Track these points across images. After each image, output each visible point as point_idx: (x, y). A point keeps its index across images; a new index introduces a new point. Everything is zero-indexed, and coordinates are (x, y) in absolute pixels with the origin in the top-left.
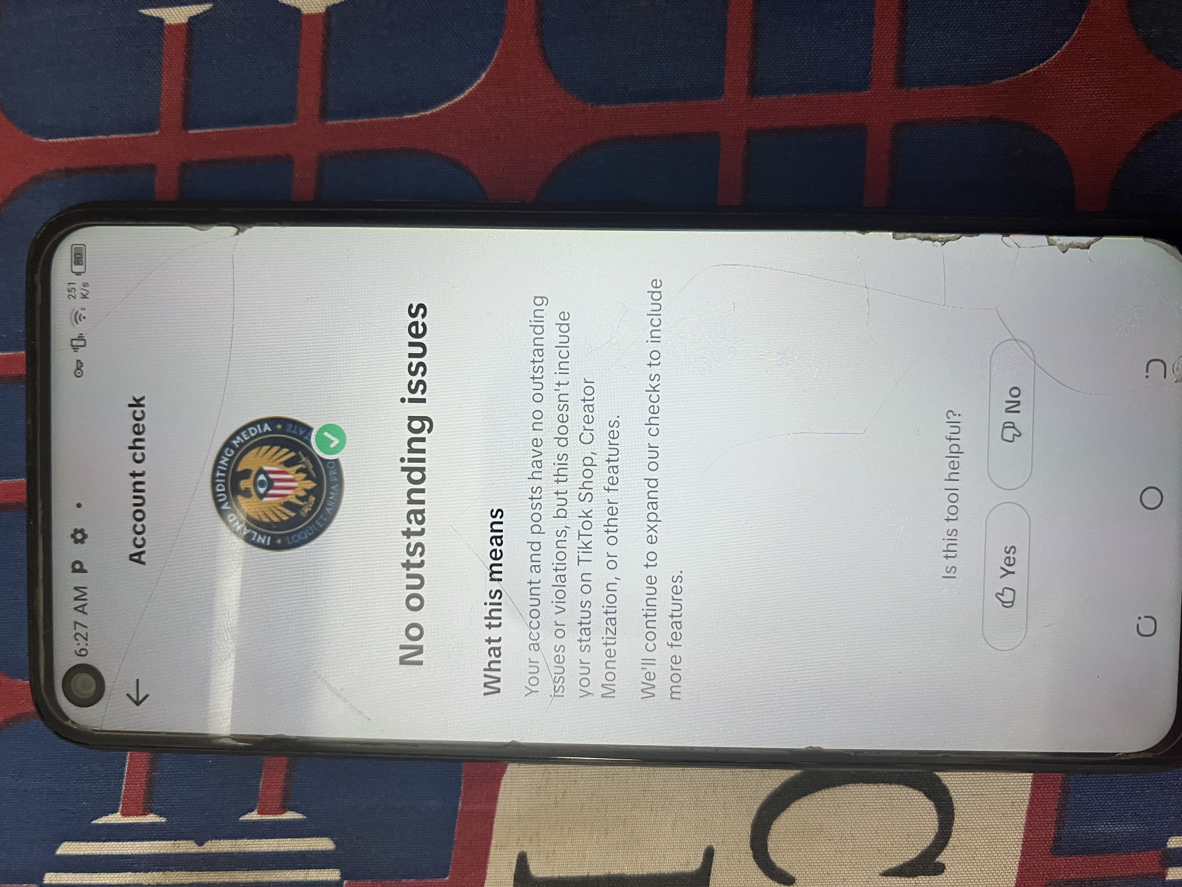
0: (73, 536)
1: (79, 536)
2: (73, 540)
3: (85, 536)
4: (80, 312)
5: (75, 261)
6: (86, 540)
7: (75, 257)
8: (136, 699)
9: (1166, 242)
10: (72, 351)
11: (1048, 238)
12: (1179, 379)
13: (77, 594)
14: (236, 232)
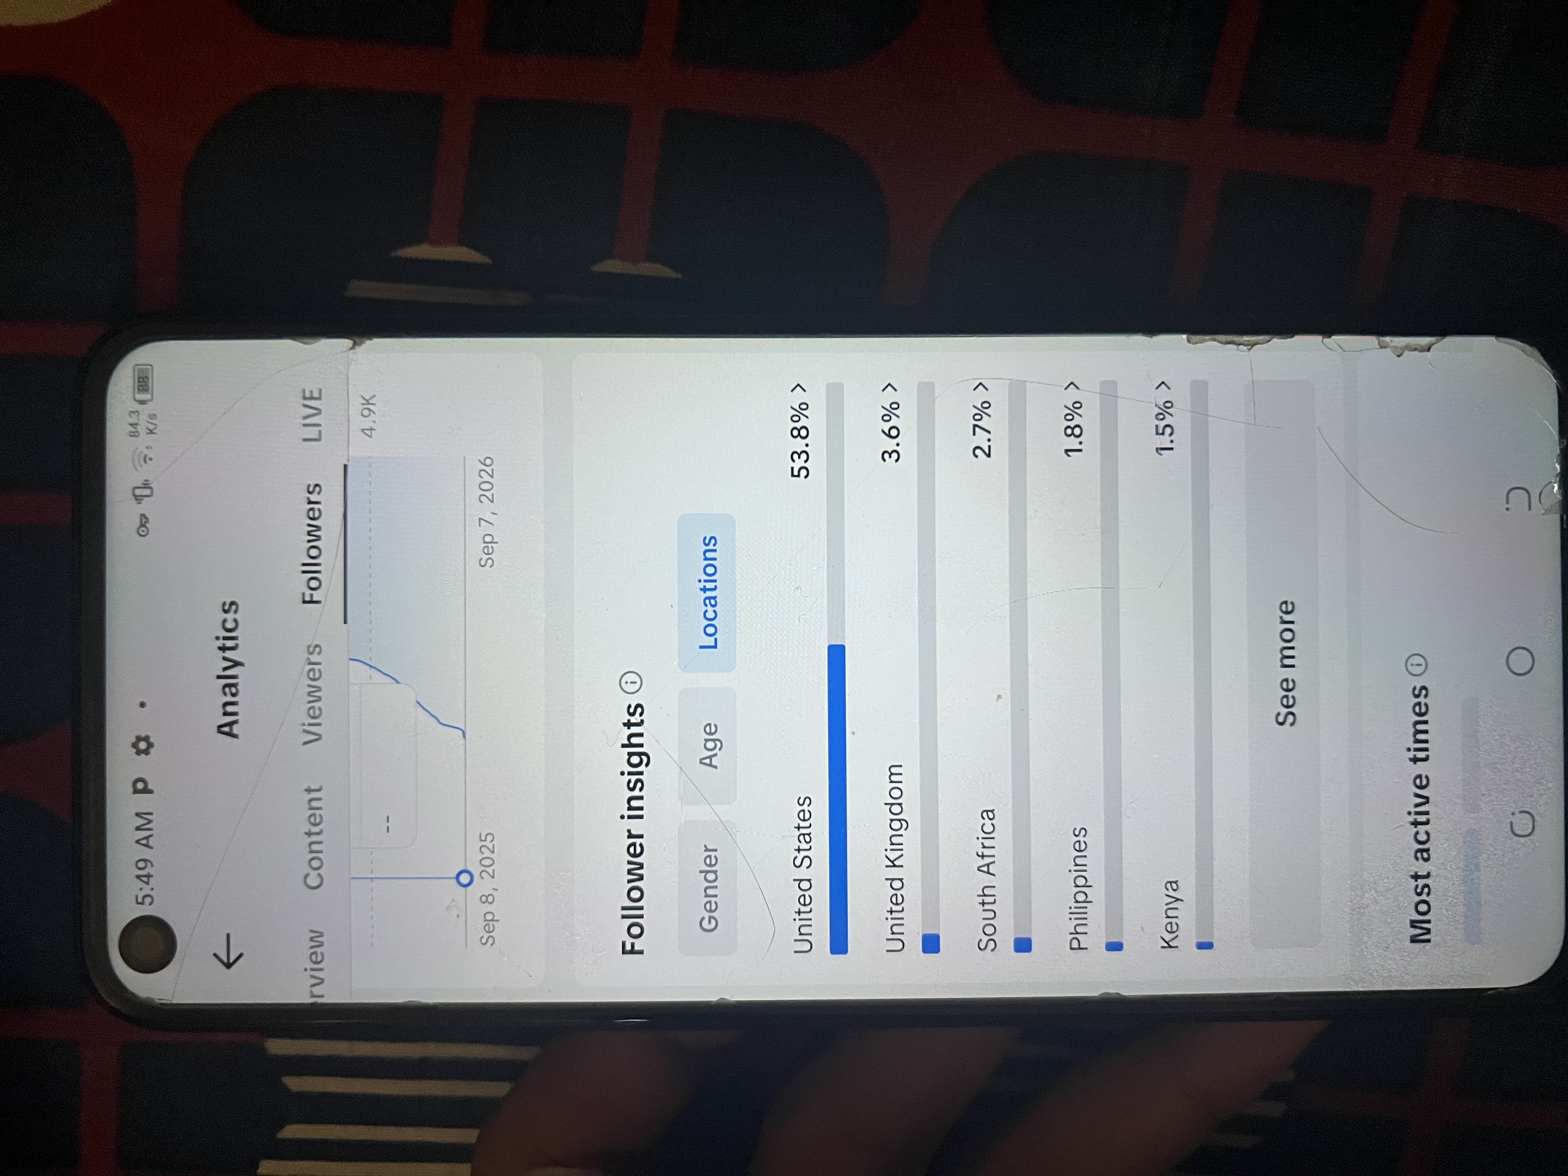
0: (135, 745)
1: (143, 745)
2: (134, 750)
3: (150, 745)
4: (146, 452)
5: (139, 387)
6: (152, 750)
7: (139, 382)
8: (226, 961)
9: (1522, 342)
10: (134, 502)
11: (1379, 339)
12: (1548, 511)
13: (140, 822)
14: (351, 346)
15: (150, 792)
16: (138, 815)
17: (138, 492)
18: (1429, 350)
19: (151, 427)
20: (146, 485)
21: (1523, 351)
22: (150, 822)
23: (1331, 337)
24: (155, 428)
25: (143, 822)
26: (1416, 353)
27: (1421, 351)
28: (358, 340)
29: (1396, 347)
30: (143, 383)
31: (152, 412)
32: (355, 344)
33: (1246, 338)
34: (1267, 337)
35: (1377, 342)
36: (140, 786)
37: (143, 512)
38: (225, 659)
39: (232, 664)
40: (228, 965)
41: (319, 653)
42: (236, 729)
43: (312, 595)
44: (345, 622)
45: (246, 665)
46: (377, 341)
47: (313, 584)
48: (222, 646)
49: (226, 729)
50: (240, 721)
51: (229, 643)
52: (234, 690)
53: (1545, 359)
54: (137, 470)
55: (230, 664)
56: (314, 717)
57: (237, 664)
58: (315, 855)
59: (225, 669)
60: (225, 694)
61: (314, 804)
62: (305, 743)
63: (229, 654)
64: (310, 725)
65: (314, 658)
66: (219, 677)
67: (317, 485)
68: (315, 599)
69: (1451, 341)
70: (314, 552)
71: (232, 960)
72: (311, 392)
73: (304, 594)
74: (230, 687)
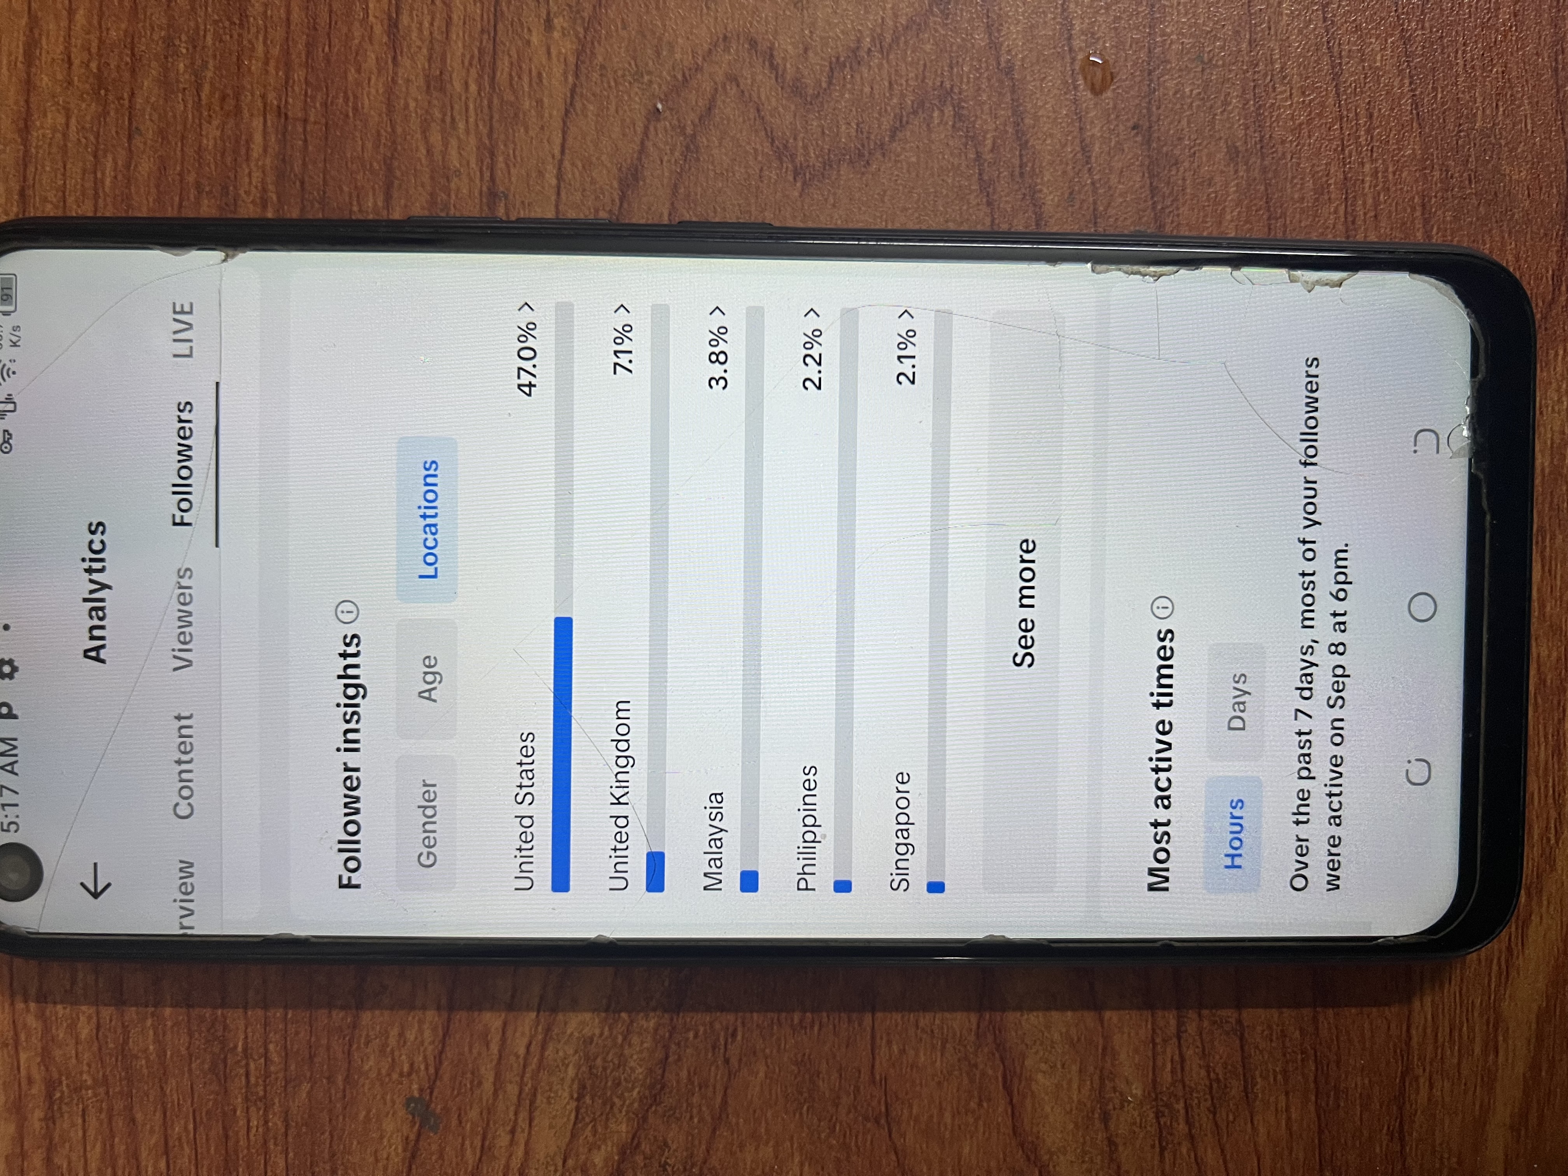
1: (7, 669)
3: (14, 669)
4: (9, 365)
6: (16, 675)
8: (93, 890)
9: (1437, 279)
11: (1289, 273)
12: (1455, 455)
13: (5, 747)
14: (223, 258)
15: (15, 717)
18: (1340, 285)
19: (14, 339)
20: (9, 400)
21: (1436, 288)
22: (15, 747)
23: (1240, 269)
24: (18, 341)
25: (8, 747)
26: (1327, 288)
27: (1332, 287)
28: (230, 253)
29: (1307, 282)
30: (6, 293)
31: (16, 325)
32: (227, 256)
33: (1152, 269)
34: (1175, 268)
35: (1287, 275)
36: (5, 710)
37: (6, 428)
38: (91, 581)
40: (96, 895)
41: (190, 577)
42: (103, 654)
43: (182, 517)
44: (217, 546)
45: (114, 588)
46: (250, 254)
47: (184, 505)
48: (87, 567)
49: (93, 654)
50: (107, 646)
51: (96, 566)
53: (1460, 297)
55: (98, 587)
56: (185, 643)
57: (104, 586)
58: (185, 783)
59: (91, 592)
60: (91, 617)
61: (184, 732)
62: (175, 669)
63: (95, 576)
64: (180, 650)
65: (185, 582)
66: (85, 600)
67: (188, 403)
68: (185, 521)
69: (1364, 276)
70: (184, 473)
71: (99, 890)
72: (182, 306)
73: (174, 516)
74: (98, 610)
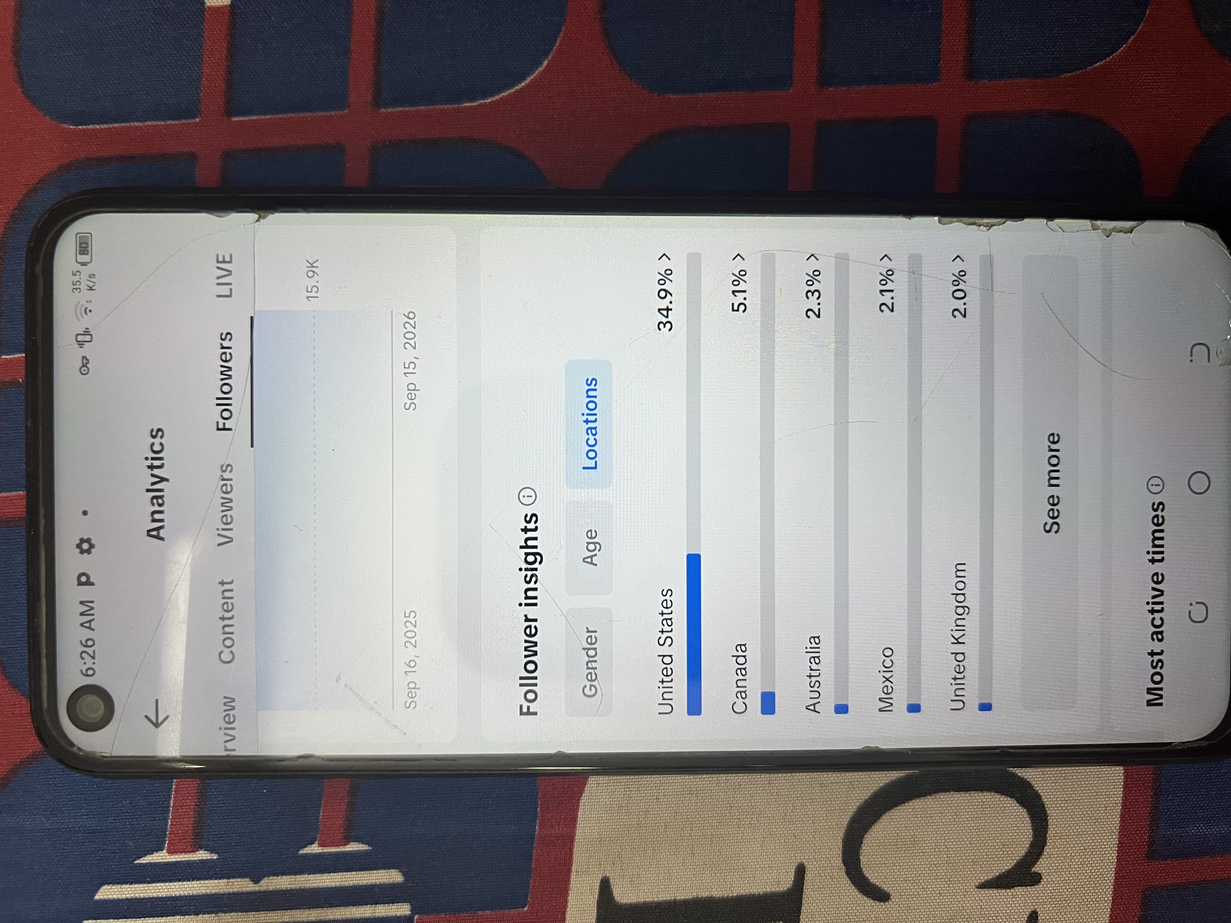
0: (79, 546)
1: (85, 546)
2: (78, 550)
3: (92, 546)
4: (86, 305)
5: (80, 251)
6: (93, 550)
7: (80, 247)
8: (154, 721)
9: (1205, 226)
10: (76, 346)
11: (1091, 223)
12: (1223, 363)
13: (84, 608)
14: (256, 219)
15: (92, 584)
16: (82, 603)
17: (80, 338)
18: (1131, 232)
19: (91, 284)
20: (87, 332)
21: (1206, 233)
22: (92, 608)
23: (1053, 220)
24: (94, 286)
25: (86, 608)
26: (1122, 233)
27: (1126, 233)
28: (262, 215)
29: (1105, 229)
30: (84, 247)
31: (92, 273)
32: (260, 217)
33: (985, 221)
34: (1003, 220)
35: (1090, 224)
36: (84, 579)
37: (84, 355)
38: (153, 475)
39: (158, 480)
40: (157, 725)
41: (231, 472)
42: (162, 533)
43: (224, 424)
44: (252, 446)
45: (170, 481)
46: (277, 214)
47: (226, 414)
48: (149, 464)
49: (155, 533)
50: (166, 527)
51: (156, 463)
52: (160, 501)
54: (79, 320)
56: (227, 524)
57: (163, 480)
58: (228, 636)
59: (153, 484)
60: (153, 504)
61: (227, 594)
62: (219, 545)
63: (156, 472)
64: (223, 530)
65: (226, 475)
66: (148, 490)
67: (228, 333)
68: (227, 427)
69: (1148, 224)
70: (226, 389)
71: (160, 721)
72: (224, 257)
73: (218, 423)
74: (158, 499)
